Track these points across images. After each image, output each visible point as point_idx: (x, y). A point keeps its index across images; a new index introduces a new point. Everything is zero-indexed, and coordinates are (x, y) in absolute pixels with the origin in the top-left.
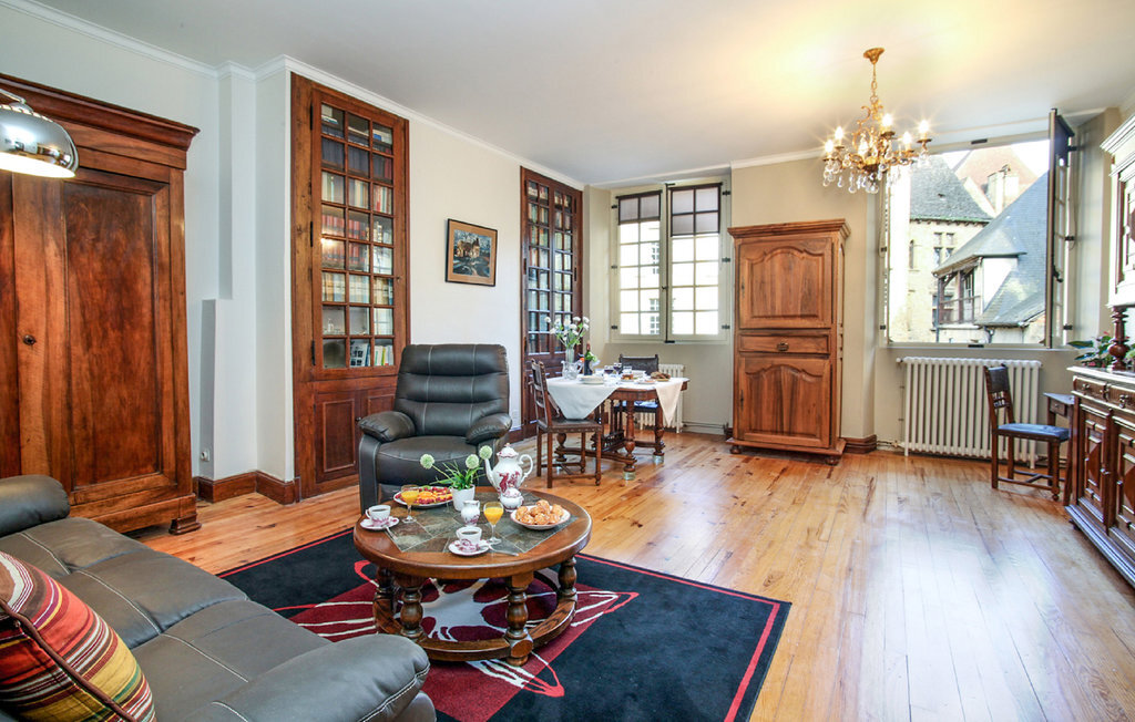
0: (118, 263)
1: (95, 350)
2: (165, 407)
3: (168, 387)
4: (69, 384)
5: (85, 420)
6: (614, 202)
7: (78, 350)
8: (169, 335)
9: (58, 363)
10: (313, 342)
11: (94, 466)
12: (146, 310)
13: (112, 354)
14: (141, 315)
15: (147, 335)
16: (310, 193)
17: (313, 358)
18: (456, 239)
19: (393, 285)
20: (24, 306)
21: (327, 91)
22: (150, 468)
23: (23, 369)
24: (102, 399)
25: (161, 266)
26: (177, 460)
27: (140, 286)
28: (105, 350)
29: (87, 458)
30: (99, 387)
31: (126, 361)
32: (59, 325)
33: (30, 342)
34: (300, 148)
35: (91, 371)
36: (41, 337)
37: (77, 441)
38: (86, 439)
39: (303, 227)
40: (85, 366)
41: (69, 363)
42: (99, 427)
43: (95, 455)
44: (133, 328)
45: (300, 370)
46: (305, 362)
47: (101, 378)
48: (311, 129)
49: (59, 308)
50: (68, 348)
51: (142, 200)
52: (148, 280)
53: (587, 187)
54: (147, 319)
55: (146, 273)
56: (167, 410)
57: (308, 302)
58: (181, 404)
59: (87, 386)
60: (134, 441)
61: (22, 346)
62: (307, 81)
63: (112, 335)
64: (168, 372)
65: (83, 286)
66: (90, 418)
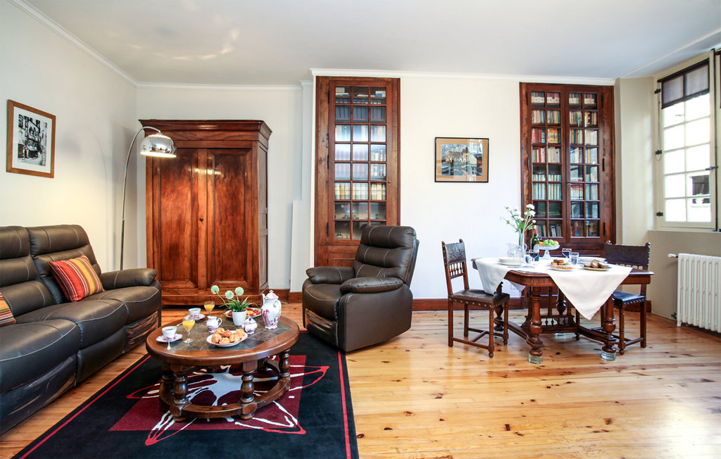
0: (232, 187)
1: (223, 224)
2: (248, 251)
3: (249, 242)
4: (214, 237)
5: (219, 253)
6: (657, 86)
7: (217, 224)
8: (250, 218)
9: (210, 229)
10: (328, 223)
11: (222, 273)
12: (242, 207)
13: (229, 226)
14: (240, 209)
15: (242, 218)
16: (328, 139)
17: (328, 232)
18: (444, 150)
19: (386, 187)
20: (200, 206)
21: (339, 79)
22: (242, 278)
23: (199, 231)
24: (225, 245)
25: (248, 186)
26: (253, 277)
27: (240, 196)
28: (227, 224)
29: (219, 270)
30: (224, 241)
31: (234, 230)
32: (211, 214)
33: (202, 220)
34: (321, 115)
35: (222, 233)
36: (205, 218)
37: (217, 262)
38: (219, 261)
39: (323, 159)
40: (220, 230)
41: (215, 228)
42: (224, 257)
43: (222, 268)
44: (237, 215)
45: (319, 238)
46: (323, 233)
47: (225, 236)
48: (329, 102)
49: (211, 207)
50: (214, 223)
51: (241, 158)
52: (243, 193)
53: (618, 80)
54: (242, 211)
55: (242, 190)
56: (249, 253)
57: (325, 200)
58: (255, 251)
59: (220, 239)
60: (235, 265)
61: (199, 222)
62: (326, 78)
63: (229, 218)
64: (250, 235)
65: (220, 197)
66: (221, 252)
